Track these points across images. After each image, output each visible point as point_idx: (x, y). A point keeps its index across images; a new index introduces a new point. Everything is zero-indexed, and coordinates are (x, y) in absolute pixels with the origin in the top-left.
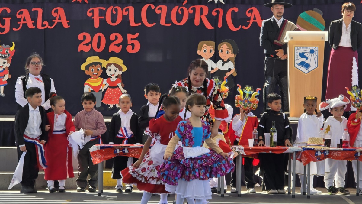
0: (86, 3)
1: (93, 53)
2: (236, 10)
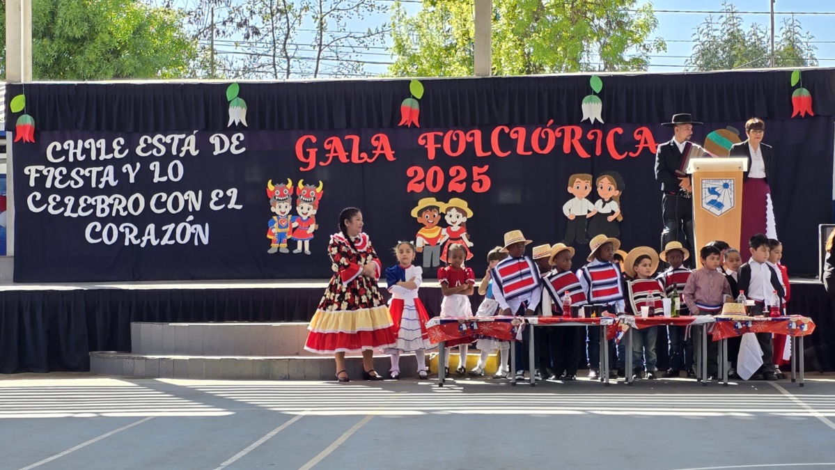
0: (417, 127)
1: (426, 193)
2: (620, 131)
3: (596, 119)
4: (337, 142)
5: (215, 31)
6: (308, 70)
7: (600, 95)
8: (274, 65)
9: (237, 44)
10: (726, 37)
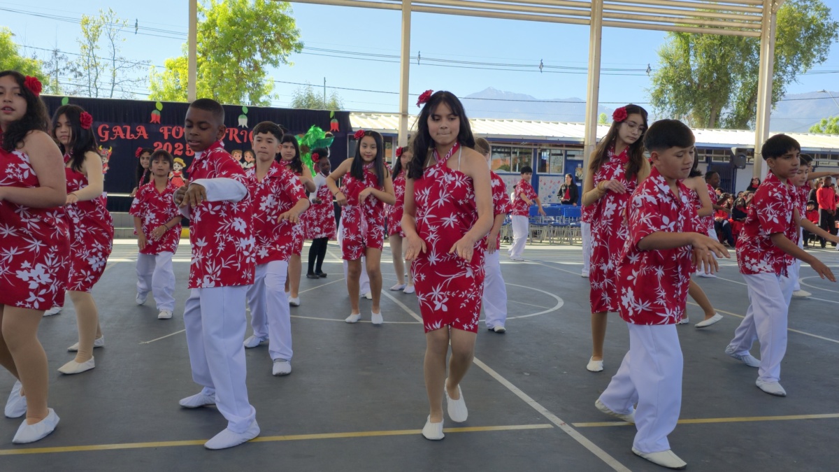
3: (245, 126)
4: (119, 128)
5: (58, 73)
6: (107, 95)
7: (247, 115)
8: (90, 91)
9: (70, 80)
10: (306, 96)
